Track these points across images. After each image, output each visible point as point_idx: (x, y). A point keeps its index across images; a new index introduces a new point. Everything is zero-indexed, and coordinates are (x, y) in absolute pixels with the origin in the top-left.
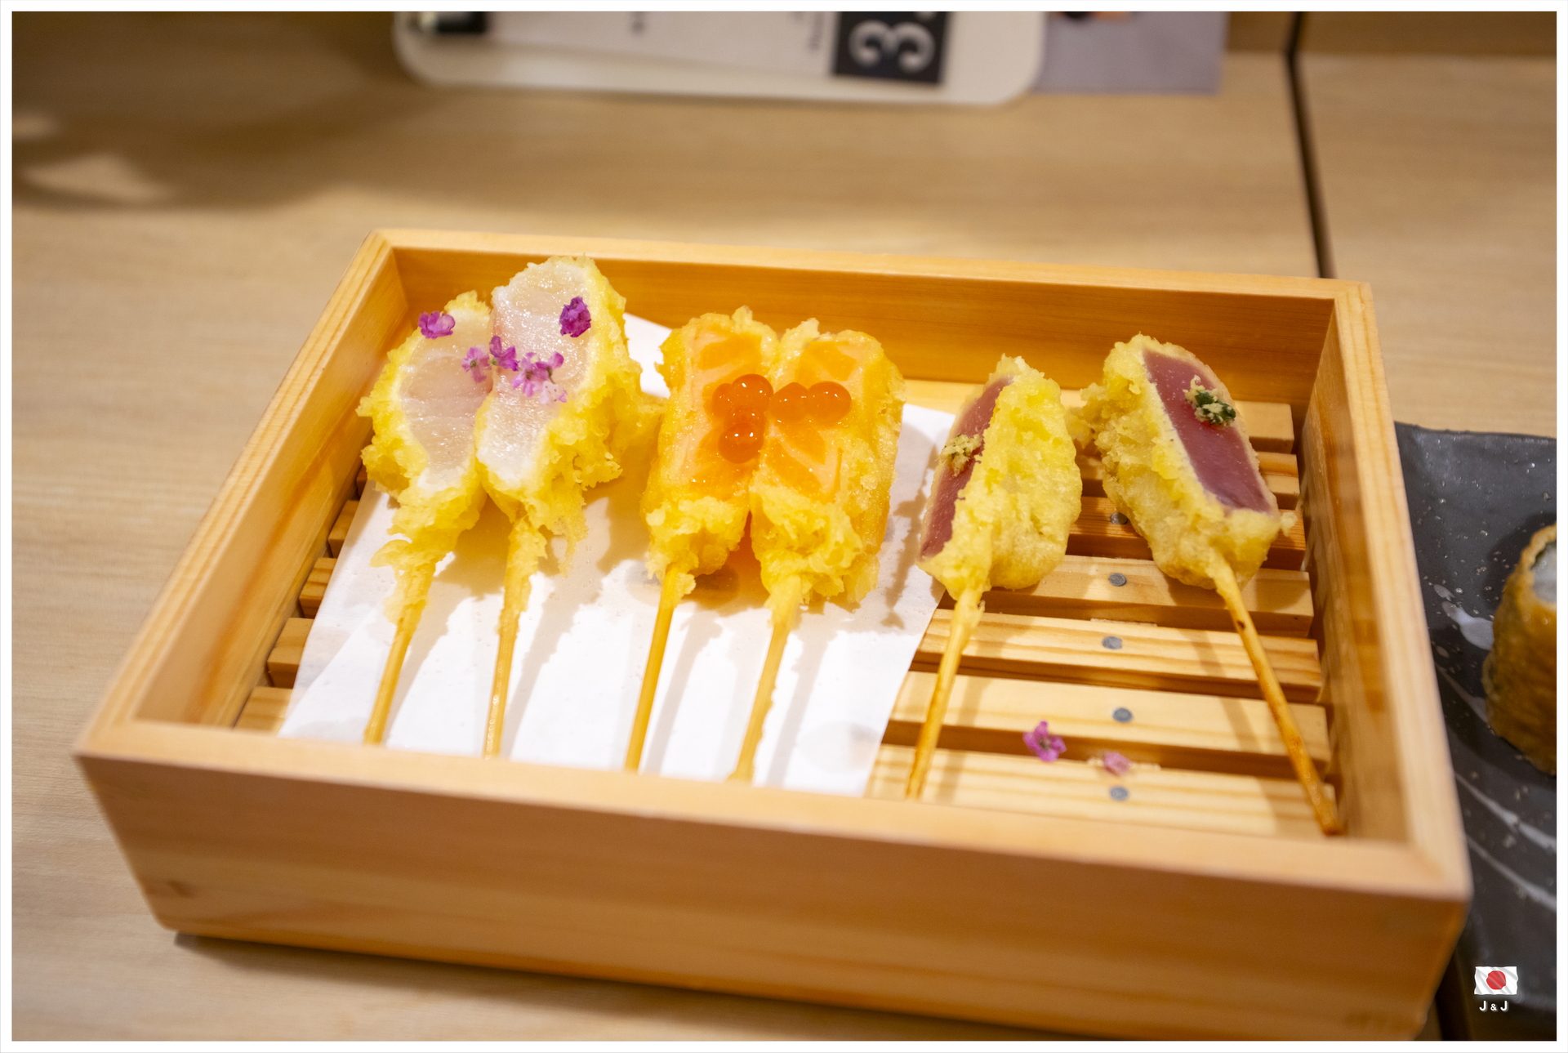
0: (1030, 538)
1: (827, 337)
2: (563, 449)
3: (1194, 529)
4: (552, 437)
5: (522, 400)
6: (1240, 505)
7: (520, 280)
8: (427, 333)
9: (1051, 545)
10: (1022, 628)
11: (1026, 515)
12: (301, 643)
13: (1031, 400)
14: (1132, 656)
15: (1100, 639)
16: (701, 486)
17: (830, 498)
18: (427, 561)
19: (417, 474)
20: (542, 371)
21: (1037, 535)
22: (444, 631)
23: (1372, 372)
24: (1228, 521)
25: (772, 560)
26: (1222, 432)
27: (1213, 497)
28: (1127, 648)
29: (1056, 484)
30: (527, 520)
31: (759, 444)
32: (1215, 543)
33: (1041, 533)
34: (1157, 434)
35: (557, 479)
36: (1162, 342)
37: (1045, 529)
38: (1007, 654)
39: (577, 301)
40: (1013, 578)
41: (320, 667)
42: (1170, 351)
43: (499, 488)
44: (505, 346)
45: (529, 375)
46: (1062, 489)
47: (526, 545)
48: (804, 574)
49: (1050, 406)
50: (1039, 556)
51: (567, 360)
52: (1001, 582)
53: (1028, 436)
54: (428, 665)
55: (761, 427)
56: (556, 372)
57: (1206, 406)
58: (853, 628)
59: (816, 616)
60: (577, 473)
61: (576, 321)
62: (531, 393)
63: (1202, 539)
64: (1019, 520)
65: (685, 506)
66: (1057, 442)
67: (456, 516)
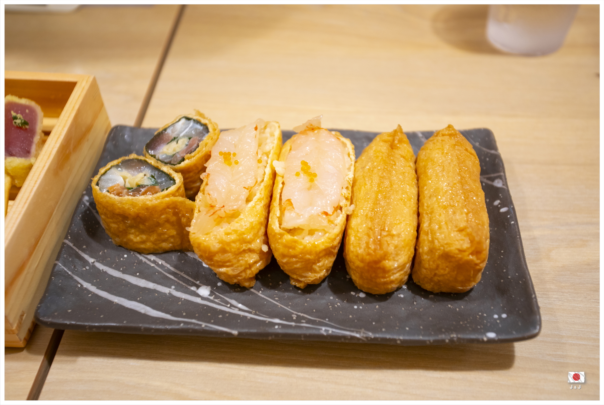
23: (74, 107)
26: (23, 130)
57: (15, 120)
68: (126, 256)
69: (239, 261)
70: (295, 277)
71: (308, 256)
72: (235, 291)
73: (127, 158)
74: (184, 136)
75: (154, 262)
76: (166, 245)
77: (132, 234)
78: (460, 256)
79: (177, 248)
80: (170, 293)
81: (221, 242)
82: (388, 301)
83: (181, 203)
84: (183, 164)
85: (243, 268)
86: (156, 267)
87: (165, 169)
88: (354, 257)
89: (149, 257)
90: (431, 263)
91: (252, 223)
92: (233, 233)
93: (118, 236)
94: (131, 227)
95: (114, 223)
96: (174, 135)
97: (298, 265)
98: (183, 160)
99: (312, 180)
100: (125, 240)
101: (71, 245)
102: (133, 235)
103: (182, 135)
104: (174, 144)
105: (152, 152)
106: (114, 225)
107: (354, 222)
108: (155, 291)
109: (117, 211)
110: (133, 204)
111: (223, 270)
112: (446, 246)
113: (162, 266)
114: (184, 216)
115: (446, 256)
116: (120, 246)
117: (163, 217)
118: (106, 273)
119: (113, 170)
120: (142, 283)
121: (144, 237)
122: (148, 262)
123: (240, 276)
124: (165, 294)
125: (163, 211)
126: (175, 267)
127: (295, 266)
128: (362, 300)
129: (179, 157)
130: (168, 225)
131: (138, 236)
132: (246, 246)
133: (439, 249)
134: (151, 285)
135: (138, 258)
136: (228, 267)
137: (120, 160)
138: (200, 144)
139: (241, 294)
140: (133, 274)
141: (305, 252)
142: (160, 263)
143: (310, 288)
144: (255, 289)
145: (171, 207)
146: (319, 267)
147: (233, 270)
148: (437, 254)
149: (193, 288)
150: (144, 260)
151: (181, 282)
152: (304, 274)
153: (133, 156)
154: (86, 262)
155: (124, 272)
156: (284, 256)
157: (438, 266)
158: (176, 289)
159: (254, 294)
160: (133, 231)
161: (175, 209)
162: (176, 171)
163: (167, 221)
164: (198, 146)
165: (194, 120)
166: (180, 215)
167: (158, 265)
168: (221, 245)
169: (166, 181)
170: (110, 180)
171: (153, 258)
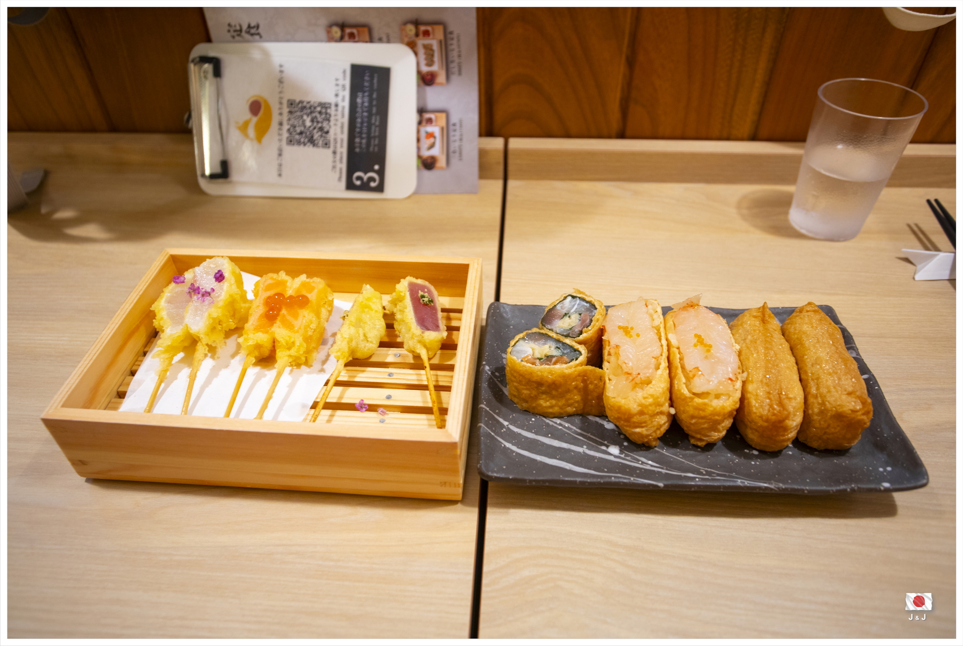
0: (363, 342)
1: (308, 280)
2: (214, 319)
3: (412, 338)
4: (210, 315)
5: (201, 303)
6: (428, 329)
7: (204, 264)
8: (176, 283)
9: (371, 344)
10: (363, 371)
11: (361, 335)
12: (128, 384)
13: (369, 299)
14: (396, 379)
15: (387, 374)
16: (257, 329)
17: (297, 332)
18: (170, 356)
19: (167, 328)
20: (207, 294)
21: (366, 342)
22: (176, 379)
23: (475, 287)
24: (423, 335)
25: (279, 352)
26: (429, 307)
27: (419, 327)
28: (395, 377)
29: (375, 325)
30: (201, 342)
31: (278, 315)
32: (420, 342)
33: (368, 341)
34: (406, 308)
35: (213, 329)
36: (417, 278)
37: (369, 340)
38: (357, 379)
39: (219, 271)
40: (359, 355)
41: (134, 391)
42: (420, 281)
43: (191, 332)
44: (196, 285)
45: (203, 295)
46: (378, 327)
47: (201, 349)
48: (290, 356)
49: (375, 300)
50: (367, 348)
51: (215, 290)
52: (356, 357)
53: (366, 310)
54: (169, 390)
55: (280, 310)
56: (212, 294)
57: (423, 299)
58: (309, 373)
59: (298, 370)
60: (220, 326)
61: (219, 277)
62: (204, 301)
63: (415, 341)
64: (359, 336)
65: (251, 336)
66: (376, 311)
67: (179, 341)
68: (533, 419)
69: (652, 422)
70: (698, 436)
71: (717, 417)
72: (641, 450)
73: (530, 331)
74: (576, 312)
75: (560, 425)
76: (570, 410)
77: (543, 399)
78: (853, 416)
79: (579, 412)
80: (584, 452)
81: (640, 405)
82: (780, 457)
83: (591, 371)
84: (581, 337)
85: (655, 428)
86: (564, 429)
87: (568, 341)
88: (757, 418)
89: (554, 420)
90: (822, 423)
91: (663, 388)
92: (650, 397)
93: (527, 402)
94: (543, 393)
95: (527, 389)
96: (564, 311)
97: (706, 426)
98: (581, 333)
99: (708, 351)
100: (534, 405)
101: (488, 409)
102: (541, 401)
103: (573, 311)
104: (566, 318)
105: (549, 327)
106: (525, 392)
107: (750, 388)
108: (569, 450)
109: (535, 379)
110: (550, 372)
111: (638, 430)
112: (838, 407)
113: (568, 428)
114: (591, 383)
115: (839, 416)
116: (525, 411)
117: (573, 383)
118: (520, 434)
119: (521, 342)
120: (556, 443)
121: (554, 402)
122: (555, 425)
123: (651, 436)
124: (579, 453)
125: (575, 379)
126: (580, 429)
127: (703, 426)
128: (757, 457)
129: (577, 330)
130: (575, 391)
131: (548, 401)
132: (659, 409)
133: (832, 410)
134: (565, 445)
135: (545, 422)
136: (642, 427)
137: (525, 333)
138: (593, 319)
139: (647, 452)
140: (546, 435)
141: (715, 413)
142: (567, 425)
143: (710, 446)
144: (658, 448)
145: (581, 374)
146: (723, 427)
147: (647, 430)
148: (829, 414)
149: (604, 448)
150: (551, 423)
151: (590, 442)
152: (709, 434)
153: (535, 330)
154: (502, 426)
155: (536, 433)
156: (693, 417)
157: (829, 425)
158: (588, 448)
159: (658, 452)
160: (544, 396)
161: (584, 377)
162: (580, 343)
163: (576, 387)
164: (591, 321)
165: (579, 298)
166: (588, 382)
167: (565, 427)
168: (640, 408)
169: (571, 352)
170: (522, 351)
171: (558, 421)
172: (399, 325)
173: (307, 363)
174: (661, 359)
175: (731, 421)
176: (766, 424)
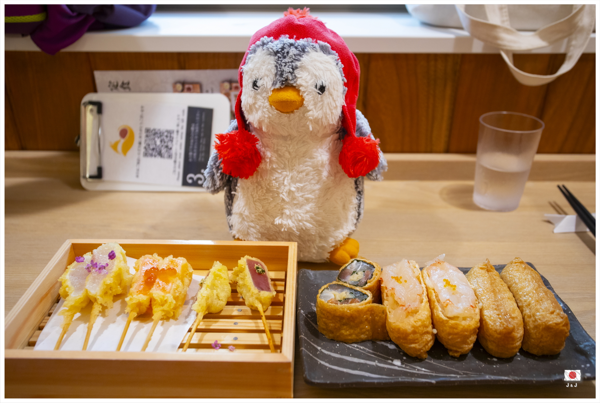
0: (216, 300)
1: (174, 259)
2: (107, 285)
3: (252, 296)
4: (104, 282)
5: (98, 274)
6: (263, 290)
7: (100, 248)
8: (78, 262)
9: (222, 302)
12: (38, 336)
13: (219, 270)
14: (240, 326)
15: (233, 323)
16: (140, 292)
17: (169, 293)
18: (72, 313)
19: (71, 293)
20: (103, 267)
22: (75, 331)
23: (294, 260)
24: (260, 293)
25: (155, 307)
26: (262, 275)
27: (256, 288)
28: (239, 325)
29: (224, 289)
30: (97, 302)
31: (154, 281)
32: (257, 298)
33: (219, 299)
34: (246, 276)
35: (106, 293)
36: (252, 257)
37: (220, 298)
38: (212, 327)
39: (112, 251)
40: (213, 310)
41: (42, 341)
42: (254, 259)
43: (90, 294)
44: (95, 262)
45: (100, 269)
46: (226, 290)
47: (97, 308)
48: (163, 311)
49: (224, 271)
50: (219, 304)
51: (109, 265)
52: (211, 311)
53: (218, 278)
54: (70, 338)
55: (155, 278)
56: (106, 268)
57: (258, 270)
59: (168, 322)
60: (111, 291)
61: (112, 256)
62: (100, 273)
63: (254, 298)
64: (214, 296)
65: (135, 296)
66: (225, 279)
67: (80, 302)
68: (338, 345)
69: (422, 339)
70: (454, 349)
71: (466, 333)
72: (416, 362)
73: (331, 284)
74: (361, 270)
75: (357, 348)
76: (363, 337)
77: (344, 329)
78: (557, 327)
79: (370, 339)
80: (376, 365)
81: (413, 326)
82: (513, 362)
83: (376, 307)
84: (367, 286)
85: (424, 344)
86: (360, 351)
87: (358, 288)
88: (493, 332)
89: (353, 345)
90: (537, 334)
91: (427, 315)
92: (419, 321)
93: (332, 333)
94: (344, 325)
95: (332, 323)
96: (353, 270)
97: (459, 340)
98: (366, 283)
99: (454, 289)
100: (338, 334)
101: (306, 338)
102: (344, 330)
103: (359, 269)
104: (355, 275)
105: (344, 280)
106: (332, 325)
108: (366, 364)
109: (338, 314)
110: (349, 309)
111: (413, 345)
112: (546, 322)
113: (363, 350)
114: (377, 316)
115: (548, 328)
116: (332, 340)
117: (365, 316)
118: (330, 355)
119: (326, 290)
120: (356, 360)
121: (352, 331)
122: (354, 348)
123: (422, 350)
124: (373, 366)
125: (365, 313)
126: (372, 350)
127: (457, 340)
128: (496, 363)
129: (364, 281)
130: (366, 323)
131: (348, 330)
132: (426, 329)
133: (542, 325)
134: (362, 361)
135: (346, 346)
136: (416, 343)
137: (328, 285)
138: (373, 274)
139: (420, 363)
140: (348, 355)
141: (464, 330)
142: (362, 348)
143: (463, 357)
144: (428, 360)
145: (370, 310)
146: (470, 341)
147: (419, 345)
148: (541, 328)
149: (390, 361)
150: (350, 347)
151: (380, 358)
152: (462, 346)
153: (334, 282)
154: (317, 350)
155: (341, 354)
156: (449, 334)
157: (542, 336)
158: (379, 362)
159: (428, 362)
160: (345, 327)
161: (371, 311)
162: (366, 289)
163: (366, 320)
165: (362, 261)
166: (375, 315)
167: (361, 349)
168: (413, 329)
169: (361, 295)
170: (327, 296)
171: (356, 345)
172: (241, 289)
173: (174, 317)
174: (423, 296)
175: (476, 337)
176: (499, 336)
